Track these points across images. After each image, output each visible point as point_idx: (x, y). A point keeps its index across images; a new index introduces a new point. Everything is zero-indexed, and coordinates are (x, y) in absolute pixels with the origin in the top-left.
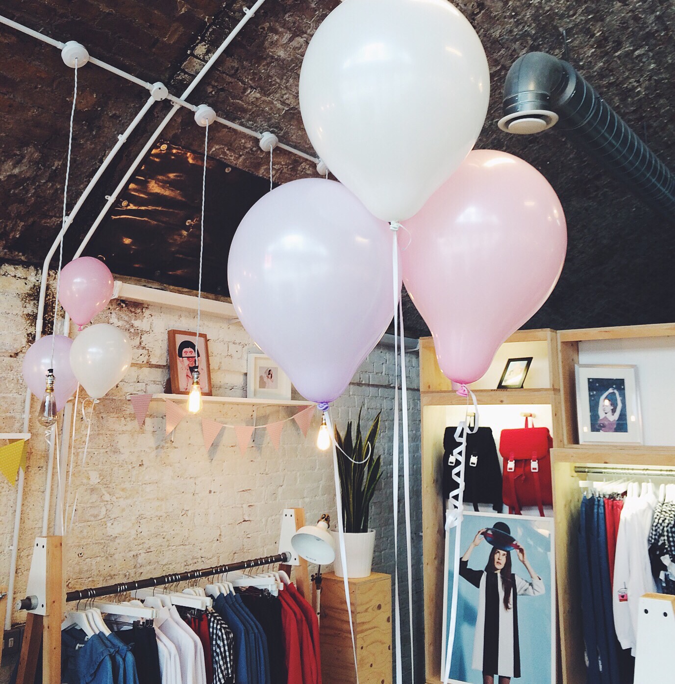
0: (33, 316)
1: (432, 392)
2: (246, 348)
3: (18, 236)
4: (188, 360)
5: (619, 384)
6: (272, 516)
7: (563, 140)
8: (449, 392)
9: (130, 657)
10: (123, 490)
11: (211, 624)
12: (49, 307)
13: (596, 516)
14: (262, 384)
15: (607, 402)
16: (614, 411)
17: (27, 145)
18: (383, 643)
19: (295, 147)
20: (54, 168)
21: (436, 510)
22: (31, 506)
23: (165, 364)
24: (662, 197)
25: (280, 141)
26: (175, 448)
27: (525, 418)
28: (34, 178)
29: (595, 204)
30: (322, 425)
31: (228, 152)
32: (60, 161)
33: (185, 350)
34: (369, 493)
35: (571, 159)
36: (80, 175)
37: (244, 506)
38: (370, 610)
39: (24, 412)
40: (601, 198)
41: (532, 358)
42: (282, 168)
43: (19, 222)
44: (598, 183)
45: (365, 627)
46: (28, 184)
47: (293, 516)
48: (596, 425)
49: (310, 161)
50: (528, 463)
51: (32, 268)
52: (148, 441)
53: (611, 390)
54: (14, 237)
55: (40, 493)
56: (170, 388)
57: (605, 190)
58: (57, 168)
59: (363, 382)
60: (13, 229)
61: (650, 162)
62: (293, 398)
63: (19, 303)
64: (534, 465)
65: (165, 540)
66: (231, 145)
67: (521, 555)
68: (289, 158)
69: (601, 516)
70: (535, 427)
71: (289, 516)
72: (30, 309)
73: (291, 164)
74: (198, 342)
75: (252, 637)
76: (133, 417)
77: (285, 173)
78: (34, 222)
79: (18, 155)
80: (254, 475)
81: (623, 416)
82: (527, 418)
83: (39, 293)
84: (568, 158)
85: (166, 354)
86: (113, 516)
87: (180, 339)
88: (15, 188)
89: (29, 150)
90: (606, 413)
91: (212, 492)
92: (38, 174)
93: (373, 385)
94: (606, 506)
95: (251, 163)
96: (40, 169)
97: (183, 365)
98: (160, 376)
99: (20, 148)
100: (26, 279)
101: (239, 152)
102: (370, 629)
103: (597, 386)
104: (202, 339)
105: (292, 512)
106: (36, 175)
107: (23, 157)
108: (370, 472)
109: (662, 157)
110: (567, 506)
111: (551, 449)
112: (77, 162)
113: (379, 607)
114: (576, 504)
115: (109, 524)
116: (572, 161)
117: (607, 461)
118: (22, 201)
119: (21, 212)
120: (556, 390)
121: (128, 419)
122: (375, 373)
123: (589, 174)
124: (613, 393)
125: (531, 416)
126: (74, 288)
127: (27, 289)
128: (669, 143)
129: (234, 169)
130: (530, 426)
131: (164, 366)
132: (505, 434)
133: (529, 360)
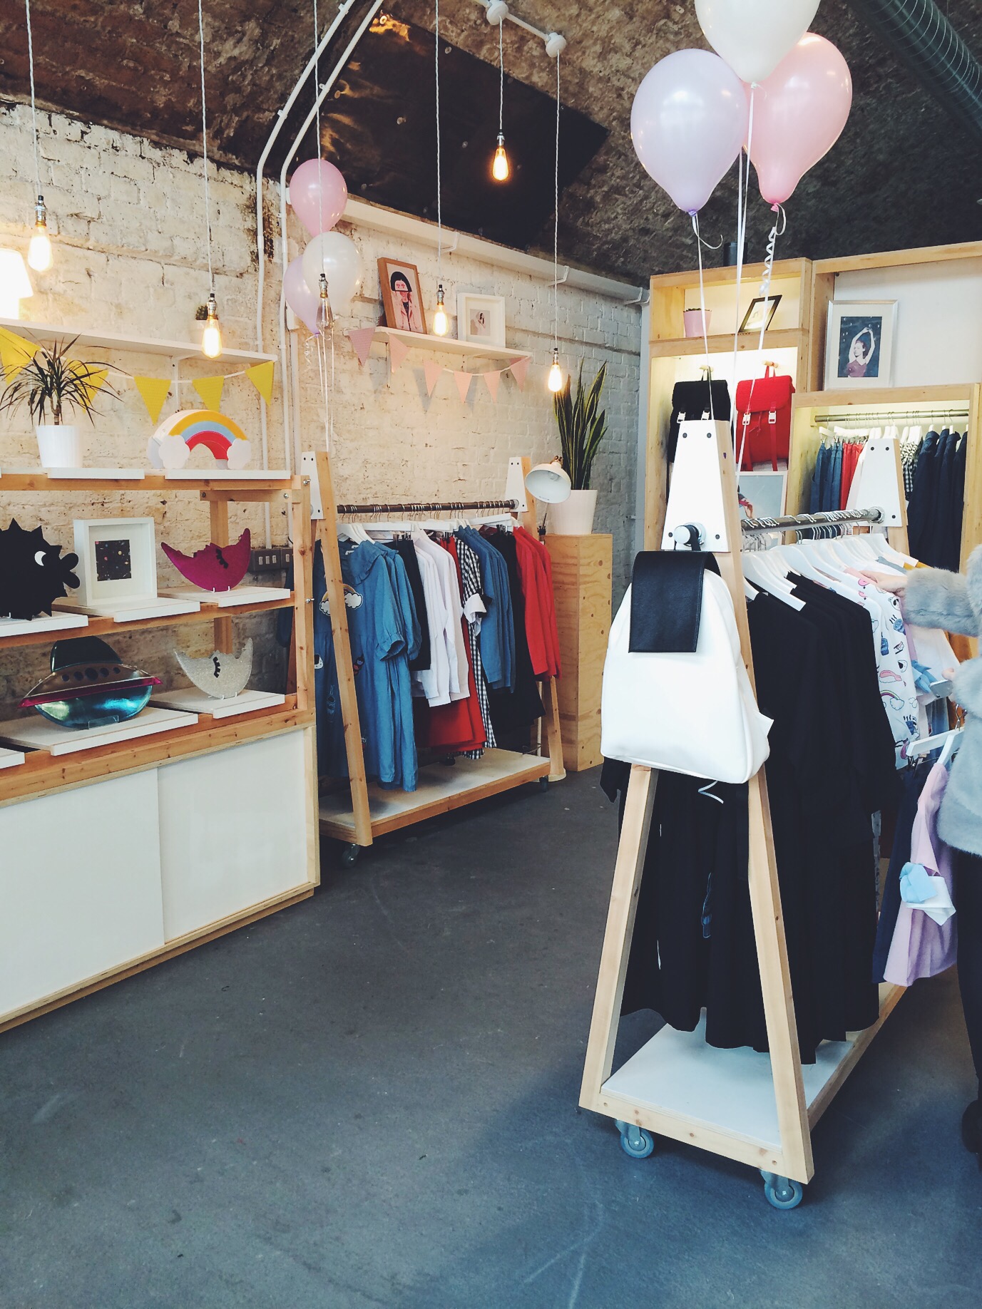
0: (252, 231)
1: (663, 341)
2: (455, 285)
3: (232, 134)
4: (401, 294)
5: (875, 323)
6: (485, 478)
7: (844, 7)
8: (683, 339)
9: (399, 558)
10: (349, 431)
11: (458, 546)
12: (267, 221)
13: (833, 461)
14: (474, 330)
15: (860, 345)
16: (865, 354)
17: (249, 20)
18: (603, 597)
19: (524, 19)
20: (272, 48)
21: (659, 472)
22: (273, 437)
23: (377, 298)
24: (957, 89)
25: (510, 12)
26: (392, 394)
27: (766, 366)
28: (252, 61)
29: (874, 101)
30: (554, 364)
31: (449, 26)
32: (278, 39)
33: (397, 282)
34: (592, 451)
35: (850, 35)
36: (297, 56)
37: (458, 464)
38: (592, 564)
39: (256, 339)
40: (882, 93)
41: (781, 296)
42: (507, 47)
43: (234, 116)
44: (882, 70)
45: (587, 579)
46: (245, 69)
47: (520, 464)
48: (845, 369)
49: (539, 38)
50: (766, 414)
51: (246, 174)
52: (366, 383)
53: (865, 330)
54: (228, 136)
55: (279, 425)
56: (383, 321)
57: (889, 80)
58: (275, 48)
59: (577, 339)
60: (228, 126)
61: (947, 40)
62: (508, 345)
63: (239, 215)
64: (772, 416)
65: (389, 487)
66: (454, 17)
67: (749, 511)
68: (516, 35)
69: (839, 461)
70: (777, 375)
71: (515, 464)
72: (249, 224)
73: (516, 43)
74: (408, 273)
75: (495, 560)
76: (352, 355)
77: (510, 54)
78: (248, 117)
79: (239, 32)
80: (466, 433)
81: (875, 361)
82: (768, 367)
83: (255, 204)
84: (847, 34)
85: (377, 287)
86: (342, 457)
87: (392, 270)
88: (233, 74)
89: (251, 25)
90: (856, 357)
91: (428, 445)
92: (257, 55)
93: (587, 343)
94: (845, 450)
95: (474, 41)
96: (258, 49)
97: (397, 299)
98: (372, 312)
99: (242, 23)
100: (242, 187)
101: (462, 26)
102: (591, 582)
103: (850, 327)
104: (412, 271)
105: (519, 459)
106: (255, 58)
107: (244, 34)
108: (593, 430)
109: (965, 34)
110: (803, 456)
111: (793, 394)
112: (295, 41)
113: (601, 563)
114: (813, 457)
115: (340, 465)
116: (851, 38)
117: (851, 402)
118: (238, 90)
119: (236, 104)
120: (804, 330)
121: (347, 357)
122: (589, 329)
123: (870, 58)
124: (868, 334)
125: (773, 365)
126: (310, 195)
127: (243, 200)
128: (978, 12)
129: (455, 48)
130: (771, 375)
131: (375, 300)
132: (743, 387)
133: (777, 299)
